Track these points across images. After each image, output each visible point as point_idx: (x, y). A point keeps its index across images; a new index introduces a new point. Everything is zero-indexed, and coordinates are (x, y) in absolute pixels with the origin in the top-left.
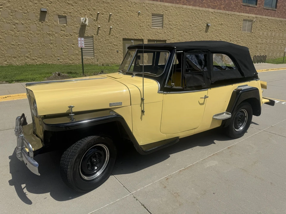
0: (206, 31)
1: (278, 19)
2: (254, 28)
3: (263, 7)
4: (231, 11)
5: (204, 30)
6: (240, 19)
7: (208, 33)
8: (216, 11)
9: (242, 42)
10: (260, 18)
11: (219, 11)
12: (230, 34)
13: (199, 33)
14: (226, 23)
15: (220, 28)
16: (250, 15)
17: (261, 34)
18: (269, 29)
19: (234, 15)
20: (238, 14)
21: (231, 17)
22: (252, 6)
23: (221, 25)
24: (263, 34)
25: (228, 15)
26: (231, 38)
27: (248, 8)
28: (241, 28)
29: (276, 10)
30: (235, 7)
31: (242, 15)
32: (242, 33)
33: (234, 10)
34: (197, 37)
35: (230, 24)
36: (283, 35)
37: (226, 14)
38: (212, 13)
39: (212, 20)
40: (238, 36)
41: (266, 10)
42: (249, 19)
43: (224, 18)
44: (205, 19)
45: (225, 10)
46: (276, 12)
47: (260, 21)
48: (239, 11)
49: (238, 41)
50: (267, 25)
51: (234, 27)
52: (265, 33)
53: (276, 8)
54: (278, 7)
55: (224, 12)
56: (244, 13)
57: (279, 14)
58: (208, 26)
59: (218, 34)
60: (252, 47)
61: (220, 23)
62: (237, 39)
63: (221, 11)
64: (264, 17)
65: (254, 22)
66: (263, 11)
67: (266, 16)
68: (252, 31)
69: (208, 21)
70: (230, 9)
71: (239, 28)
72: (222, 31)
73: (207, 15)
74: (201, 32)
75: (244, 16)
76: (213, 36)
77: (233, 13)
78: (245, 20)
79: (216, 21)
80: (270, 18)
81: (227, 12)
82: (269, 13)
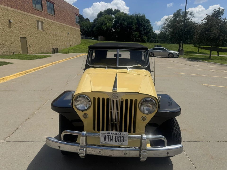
0: (10, 27)
1: (57, 22)
2: (45, 27)
3: (47, 12)
4: (27, 12)
5: (7, 25)
6: (34, 20)
7: (12, 29)
8: (14, 10)
9: (39, 37)
10: (47, 20)
11: (16, 10)
12: (30, 31)
13: (4, 28)
14: (24, 22)
15: (20, 25)
16: (40, 17)
17: (50, 33)
18: (54, 29)
19: (29, 15)
20: (32, 15)
21: (27, 17)
22: (40, 11)
23: (21, 23)
24: (51, 32)
25: (25, 14)
26: (31, 34)
27: (38, 12)
28: (36, 26)
29: (55, 16)
30: (28, 9)
31: (35, 17)
32: (38, 31)
33: (28, 12)
34: (3, 31)
35: (28, 23)
36: (62, 34)
37: (22, 13)
38: (11, 11)
39: (12, 17)
40: (35, 33)
41: (49, 15)
42: (40, 20)
43: (22, 17)
44: (7, 16)
45: (21, 10)
46: (55, 17)
47: (47, 23)
48: (32, 13)
49: (36, 37)
50: (52, 26)
51: (31, 26)
52: (52, 32)
53: (55, 15)
54: (55, 14)
55: (21, 12)
56: (35, 15)
57: (57, 19)
58: (10, 22)
59: (20, 30)
60: (47, 42)
61: (20, 20)
62: (35, 35)
63: (19, 11)
64: (49, 20)
65: (44, 23)
66: (47, 16)
67: (50, 19)
68: (44, 30)
69: (9, 18)
70: (25, 10)
71: (35, 26)
72: (23, 28)
73: (7, 12)
74: (6, 27)
75: (36, 17)
76: (16, 31)
77: (28, 14)
78: (37, 21)
79: (16, 19)
80: (52, 21)
81: (23, 12)
82: (51, 18)
